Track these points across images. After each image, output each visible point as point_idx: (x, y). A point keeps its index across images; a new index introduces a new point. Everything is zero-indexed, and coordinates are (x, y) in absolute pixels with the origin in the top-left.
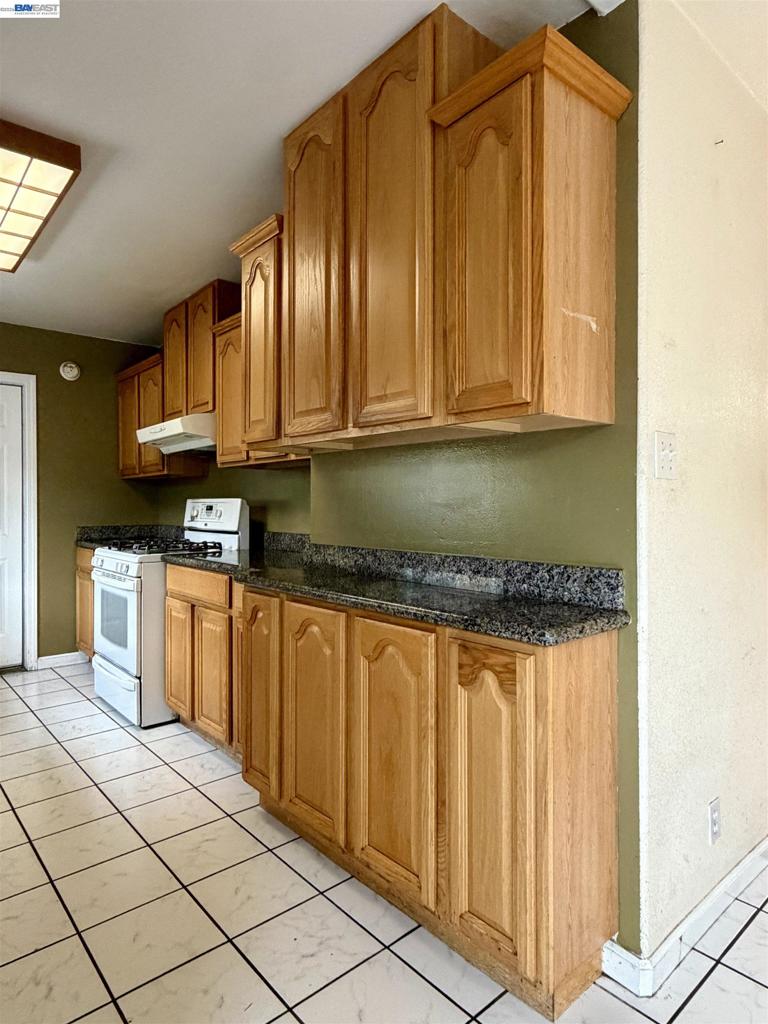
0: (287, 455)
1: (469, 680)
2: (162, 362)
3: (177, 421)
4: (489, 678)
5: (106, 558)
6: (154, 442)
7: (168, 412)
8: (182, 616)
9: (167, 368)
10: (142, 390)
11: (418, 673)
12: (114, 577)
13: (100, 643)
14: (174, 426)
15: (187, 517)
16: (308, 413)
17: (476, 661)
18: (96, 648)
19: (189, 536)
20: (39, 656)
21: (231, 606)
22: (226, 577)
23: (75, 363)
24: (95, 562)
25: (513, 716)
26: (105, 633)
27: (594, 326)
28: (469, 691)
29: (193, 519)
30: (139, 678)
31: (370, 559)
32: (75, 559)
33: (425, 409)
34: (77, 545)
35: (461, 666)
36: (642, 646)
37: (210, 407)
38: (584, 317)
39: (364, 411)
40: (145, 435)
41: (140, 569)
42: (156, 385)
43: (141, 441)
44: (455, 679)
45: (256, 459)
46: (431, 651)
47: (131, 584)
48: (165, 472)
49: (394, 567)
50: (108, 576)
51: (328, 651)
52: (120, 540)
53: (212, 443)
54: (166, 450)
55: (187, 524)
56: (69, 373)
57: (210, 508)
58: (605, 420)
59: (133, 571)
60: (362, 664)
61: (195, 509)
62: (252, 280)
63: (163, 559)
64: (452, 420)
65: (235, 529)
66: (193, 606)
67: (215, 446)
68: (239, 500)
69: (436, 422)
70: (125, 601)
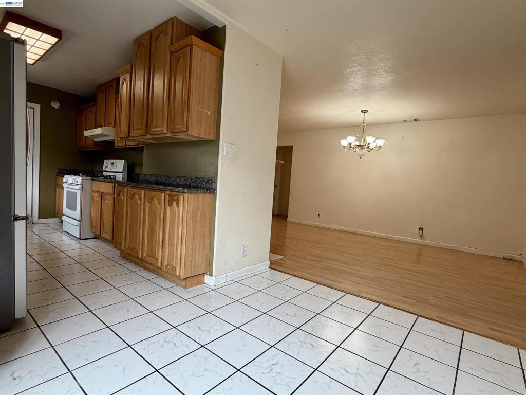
0: (139, 144)
1: (170, 204)
2: (95, 105)
3: (100, 129)
4: (175, 203)
5: (68, 179)
6: (91, 136)
7: (97, 126)
8: (98, 199)
9: (98, 107)
10: (87, 115)
11: (160, 204)
12: (72, 185)
13: (66, 210)
14: (98, 131)
15: (104, 167)
16: (137, 129)
17: (171, 199)
18: (64, 213)
19: (104, 173)
20: (39, 218)
21: (114, 194)
22: (113, 184)
23: (57, 101)
24: (64, 180)
25: (178, 211)
26: (68, 207)
27: (209, 113)
28: (170, 207)
29: (106, 167)
30: (80, 221)
31: (159, 178)
32: (56, 181)
33: (165, 132)
34: (57, 176)
35: (169, 200)
36: (218, 198)
37: (113, 125)
38: (205, 110)
39: (151, 130)
40: (87, 133)
41: (82, 182)
42: (93, 114)
43: (85, 136)
44: (167, 204)
45: (129, 145)
46: (163, 198)
47: (78, 187)
48: (96, 149)
49: (165, 180)
50: (70, 185)
51: (139, 202)
52: (75, 173)
53: (113, 139)
54: (96, 140)
55: (104, 169)
56: (55, 105)
57: (113, 163)
58: (212, 139)
59: (79, 182)
60: (147, 203)
61: (107, 163)
62: (123, 84)
63: (92, 179)
64: (171, 135)
65: (121, 171)
66: (102, 195)
67: (114, 140)
68: (124, 161)
69: (168, 135)
70: (76, 193)
